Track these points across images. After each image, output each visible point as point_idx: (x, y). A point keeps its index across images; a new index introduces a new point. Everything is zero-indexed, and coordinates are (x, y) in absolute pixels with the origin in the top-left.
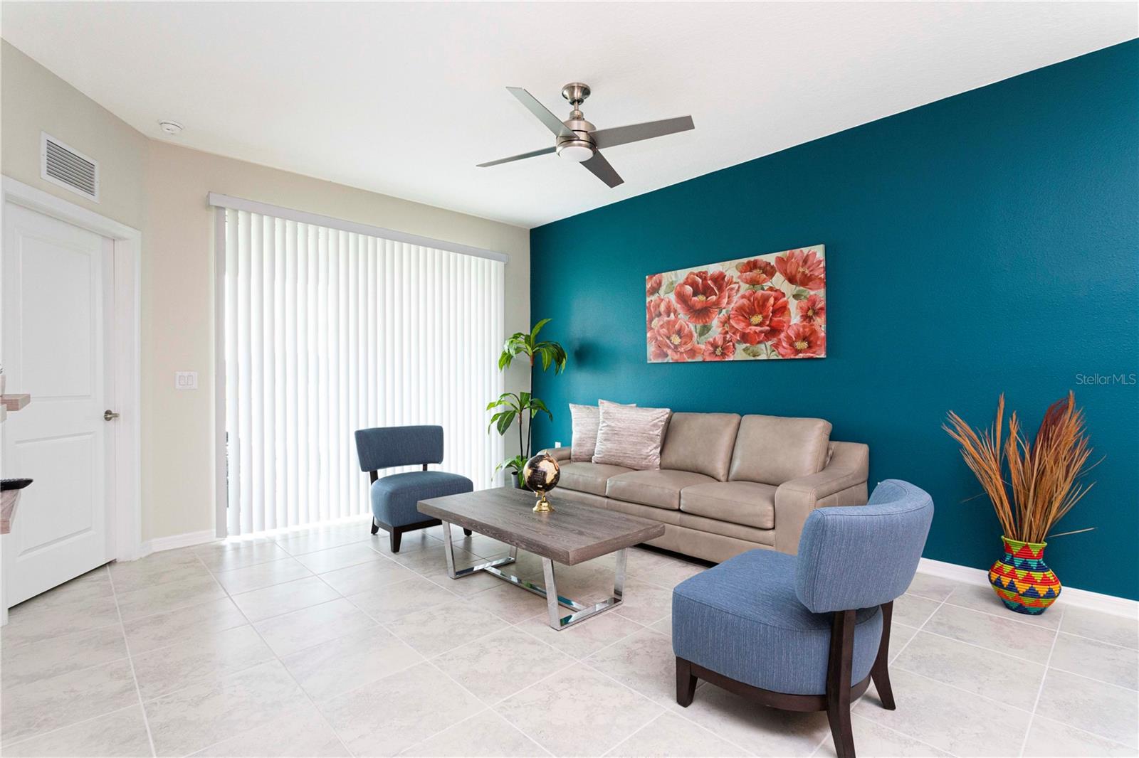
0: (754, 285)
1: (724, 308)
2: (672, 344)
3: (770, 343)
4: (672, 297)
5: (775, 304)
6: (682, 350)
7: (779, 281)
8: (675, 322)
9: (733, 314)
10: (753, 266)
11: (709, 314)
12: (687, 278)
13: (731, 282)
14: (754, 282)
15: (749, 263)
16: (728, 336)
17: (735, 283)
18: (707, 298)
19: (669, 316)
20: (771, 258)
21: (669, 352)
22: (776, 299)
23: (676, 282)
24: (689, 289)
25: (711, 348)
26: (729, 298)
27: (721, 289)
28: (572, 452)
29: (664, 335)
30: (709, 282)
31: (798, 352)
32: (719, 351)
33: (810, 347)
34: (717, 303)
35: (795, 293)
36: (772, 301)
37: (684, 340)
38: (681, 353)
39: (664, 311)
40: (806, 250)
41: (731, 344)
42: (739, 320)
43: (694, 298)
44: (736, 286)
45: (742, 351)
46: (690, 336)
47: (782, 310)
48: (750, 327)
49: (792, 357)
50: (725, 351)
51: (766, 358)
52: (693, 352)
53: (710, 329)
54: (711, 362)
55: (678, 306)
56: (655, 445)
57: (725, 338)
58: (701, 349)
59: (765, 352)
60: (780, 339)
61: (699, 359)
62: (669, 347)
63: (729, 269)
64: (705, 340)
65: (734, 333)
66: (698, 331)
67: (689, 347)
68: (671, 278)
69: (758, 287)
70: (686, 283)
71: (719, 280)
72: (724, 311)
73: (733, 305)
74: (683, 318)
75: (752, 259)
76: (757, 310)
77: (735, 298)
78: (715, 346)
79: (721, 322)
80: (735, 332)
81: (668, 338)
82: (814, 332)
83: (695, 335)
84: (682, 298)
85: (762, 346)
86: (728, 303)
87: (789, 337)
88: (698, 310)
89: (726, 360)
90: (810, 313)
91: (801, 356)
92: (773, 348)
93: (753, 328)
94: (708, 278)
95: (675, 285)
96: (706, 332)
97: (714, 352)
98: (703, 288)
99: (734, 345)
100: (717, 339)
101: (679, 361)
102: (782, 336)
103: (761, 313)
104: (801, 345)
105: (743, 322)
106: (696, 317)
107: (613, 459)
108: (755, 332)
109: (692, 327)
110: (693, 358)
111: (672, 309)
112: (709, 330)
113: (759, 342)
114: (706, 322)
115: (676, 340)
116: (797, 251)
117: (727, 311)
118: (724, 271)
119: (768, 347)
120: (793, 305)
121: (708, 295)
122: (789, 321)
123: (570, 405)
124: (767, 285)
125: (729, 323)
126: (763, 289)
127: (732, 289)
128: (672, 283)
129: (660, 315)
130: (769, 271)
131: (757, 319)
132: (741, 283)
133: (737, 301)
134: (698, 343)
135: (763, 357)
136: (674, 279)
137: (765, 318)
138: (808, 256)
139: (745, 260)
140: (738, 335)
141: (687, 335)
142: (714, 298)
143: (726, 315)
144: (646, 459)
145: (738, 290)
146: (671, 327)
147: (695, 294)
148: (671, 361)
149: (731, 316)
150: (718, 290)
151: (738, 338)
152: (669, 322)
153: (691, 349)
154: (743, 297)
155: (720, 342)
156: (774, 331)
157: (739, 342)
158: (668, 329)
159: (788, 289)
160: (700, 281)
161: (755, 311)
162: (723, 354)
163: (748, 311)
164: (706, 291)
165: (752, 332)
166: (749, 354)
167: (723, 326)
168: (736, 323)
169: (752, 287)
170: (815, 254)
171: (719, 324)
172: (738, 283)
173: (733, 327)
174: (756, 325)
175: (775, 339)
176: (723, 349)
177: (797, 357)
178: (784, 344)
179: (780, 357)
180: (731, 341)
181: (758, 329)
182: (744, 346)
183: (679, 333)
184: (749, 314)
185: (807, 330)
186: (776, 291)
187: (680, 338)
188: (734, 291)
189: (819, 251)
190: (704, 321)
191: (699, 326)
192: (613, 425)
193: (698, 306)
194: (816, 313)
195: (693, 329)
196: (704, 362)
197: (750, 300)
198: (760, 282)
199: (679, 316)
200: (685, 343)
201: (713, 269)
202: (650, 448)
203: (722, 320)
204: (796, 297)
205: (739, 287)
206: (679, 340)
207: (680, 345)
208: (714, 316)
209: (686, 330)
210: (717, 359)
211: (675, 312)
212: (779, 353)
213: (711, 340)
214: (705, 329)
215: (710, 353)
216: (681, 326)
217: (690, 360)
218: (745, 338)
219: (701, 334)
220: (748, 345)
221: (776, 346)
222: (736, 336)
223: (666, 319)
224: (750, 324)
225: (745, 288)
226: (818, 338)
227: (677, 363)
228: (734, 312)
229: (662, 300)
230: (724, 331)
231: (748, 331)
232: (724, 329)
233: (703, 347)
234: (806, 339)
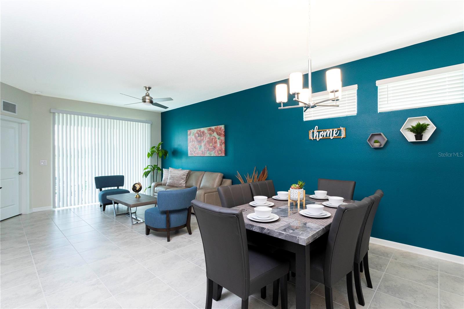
3: (213, 152)
4: (193, 137)
7: (215, 134)
9: (206, 143)
10: (210, 129)
11: (201, 142)
13: (206, 134)
15: (209, 128)
19: (193, 142)
20: (213, 128)
21: (193, 153)
22: (215, 139)
24: (197, 135)
25: (202, 152)
26: (205, 138)
27: (204, 135)
28: (162, 183)
30: (201, 133)
33: (221, 153)
34: (203, 139)
38: (196, 153)
40: (220, 126)
41: (206, 151)
43: (198, 137)
44: (206, 135)
45: (208, 153)
47: (216, 142)
49: (218, 156)
50: (205, 153)
52: (198, 153)
54: (202, 156)
55: (195, 140)
56: (183, 180)
58: (200, 152)
61: (199, 155)
63: (205, 130)
69: (211, 135)
70: (196, 133)
71: (203, 132)
72: (204, 142)
74: (196, 143)
75: (210, 127)
77: (207, 138)
80: (207, 148)
81: (193, 149)
83: (198, 148)
84: (195, 137)
85: (212, 152)
86: (205, 140)
87: (217, 150)
89: (205, 156)
90: (221, 144)
91: (220, 155)
93: (210, 147)
97: (202, 154)
101: (195, 156)
102: (216, 149)
103: (212, 143)
104: (220, 152)
105: (208, 145)
106: (199, 143)
107: (171, 185)
111: (193, 140)
113: (212, 151)
114: (201, 145)
116: (219, 126)
120: (218, 141)
122: (217, 146)
123: (163, 169)
124: (213, 135)
126: (212, 136)
127: (206, 136)
128: (193, 133)
129: (191, 142)
130: (213, 131)
132: (208, 134)
135: (212, 155)
136: (194, 132)
137: (213, 144)
139: (208, 128)
142: (202, 138)
144: (180, 184)
145: (207, 136)
146: (193, 146)
148: (193, 156)
152: (193, 144)
155: (204, 151)
156: (214, 148)
157: (207, 151)
159: (217, 137)
160: (199, 133)
164: (201, 136)
166: (210, 154)
167: (204, 146)
170: (222, 127)
173: (206, 146)
178: (216, 152)
179: (216, 156)
183: (195, 148)
184: (209, 143)
185: (221, 148)
186: (215, 137)
189: (223, 127)
191: (199, 146)
192: (172, 175)
193: (199, 140)
194: (222, 144)
197: (209, 139)
201: (202, 129)
202: (182, 181)
203: (204, 144)
204: (219, 139)
207: (195, 151)
209: (196, 147)
212: (215, 154)
213: (202, 150)
217: (197, 156)
218: (209, 150)
219: (200, 148)
221: (215, 152)
226: (223, 151)
229: (191, 137)
230: (204, 148)
234: (220, 151)
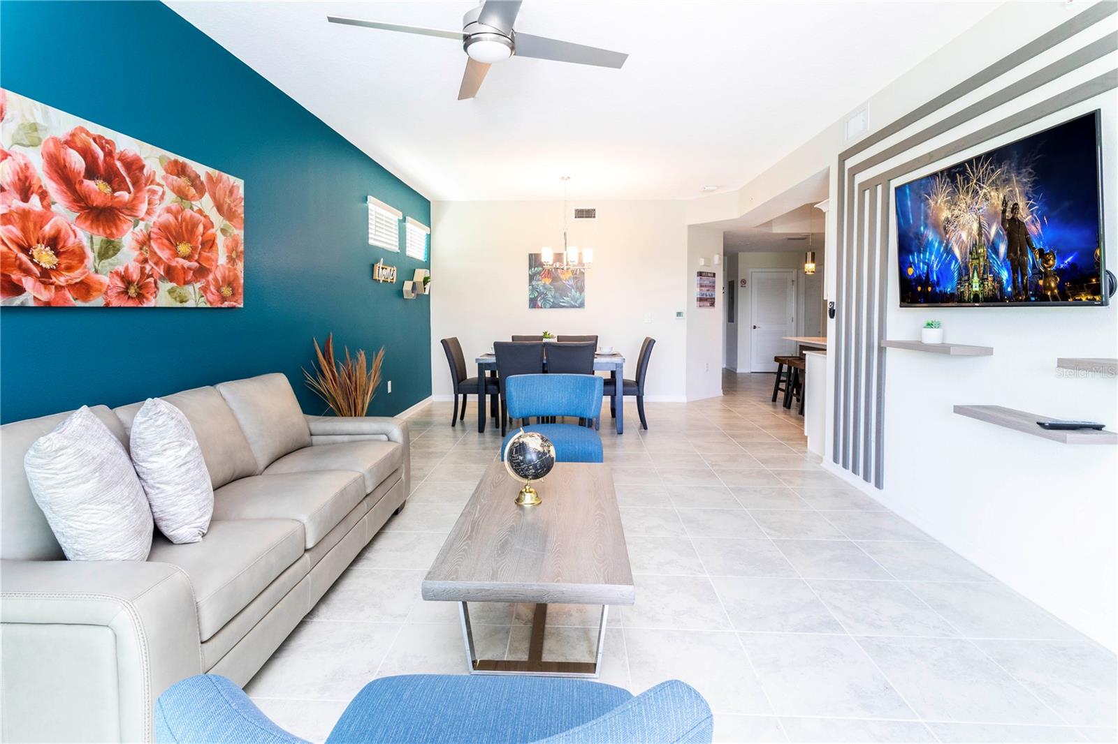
0: (182, 198)
1: (142, 219)
2: (37, 265)
3: (198, 285)
4: (36, 160)
5: (204, 233)
6: (61, 281)
7: (206, 203)
8: (43, 219)
9: (156, 234)
10: (181, 170)
11: (119, 222)
12: (73, 135)
13: (151, 180)
14: (181, 194)
15: (176, 162)
16: (148, 268)
17: (159, 184)
18: (114, 191)
19: (25, 198)
20: (200, 170)
21: (28, 283)
22: (205, 228)
23: (46, 129)
24: (76, 161)
25: (120, 284)
26: (149, 204)
27: (136, 184)
29: (12, 240)
30: (119, 164)
31: (224, 299)
32: (132, 292)
33: (233, 294)
34: (131, 207)
35: (222, 226)
36: (201, 228)
37: (64, 262)
38: (59, 288)
39: (14, 184)
40: (232, 179)
41: (151, 280)
42: (163, 244)
43: (88, 183)
44: (160, 190)
45: (167, 293)
46: (80, 256)
47: (210, 244)
48: (177, 259)
49: (219, 305)
50: (143, 292)
51: (194, 306)
52: (84, 288)
53: (119, 250)
54: (120, 308)
55: (51, 187)
57: (143, 269)
58: (101, 284)
59: (194, 297)
60: (208, 281)
61: (98, 301)
62: (27, 272)
63: (153, 158)
64: (108, 269)
65: (156, 264)
66: (96, 247)
67: (76, 276)
68: (32, 114)
69: (186, 203)
70: (70, 144)
71: (134, 167)
72: (142, 224)
73: (154, 218)
74: (63, 214)
75: (181, 159)
76: (185, 236)
77: (159, 209)
78: (126, 279)
79: (137, 241)
80: (158, 262)
81: (26, 250)
82: (236, 277)
83: (91, 256)
84: (59, 170)
85: (190, 288)
86: (149, 213)
87: (216, 280)
88: (97, 207)
89: (145, 305)
90: (234, 255)
91: (226, 304)
92: (202, 292)
93: (181, 261)
94: (116, 157)
95: (45, 137)
96: (111, 252)
97: (125, 292)
98: (105, 170)
99: (156, 283)
100: (131, 270)
101: (53, 305)
102: (211, 277)
103: (189, 242)
104: (226, 291)
105: (170, 249)
106: (92, 221)
108: (183, 268)
109: (84, 236)
110: (85, 299)
111: (35, 187)
112: (117, 250)
113: (186, 283)
114: (112, 235)
115: (46, 257)
116: (225, 176)
117: (146, 225)
118: (142, 157)
119: (197, 290)
120: (221, 241)
121: (116, 187)
122: (217, 261)
124: (197, 204)
125: (150, 246)
126: (191, 208)
127: (154, 192)
128: (35, 127)
130: (198, 186)
131: (184, 248)
132: (166, 189)
133: (160, 215)
134: (96, 272)
135: (191, 304)
136: (42, 122)
137: (194, 249)
138: (233, 186)
139: (173, 156)
140: (162, 267)
141: (72, 253)
142: (124, 196)
143: (145, 231)
145: (162, 198)
146: (31, 226)
147: (91, 173)
148: (31, 303)
149: (152, 235)
150: (134, 184)
151: (162, 273)
153: (82, 282)
154: (169, 210)
155: (136, 276)
156: (201, 272)
157: (162, 278)
158: (24, 230)
159: (215, 219)
160: (101, 154)
161: (183, 237)
162: (140, 297)
163: (174, 234)
164: (111, 178)
165: (179, 267)
166: (175, 299)
167: (141, 249)
168: (159, 248)
169: (179, 199)
171: (134, 244)
172: (162, 186)
173: (155, 253)
174: (184, 258)
175: (204, 280)
176: (140, 288)
177: (223, 306)
178: (212, 288)
179: (209, 306)
180: (151, 276)
181: (187, 263)
182: (169, 285)
183: (54, 243)
184: (174, 238)
185: (231, 274)
186: (206, 217)
187: (57, 254)
188: (157, 197)
189: (240, 186)
190: (108, 232)
191: (98, 239)
193: (98, 201)
195: (86, 243)
196: (107, 308)
197: (177, 219)
198: (189, 197)
199: (53, 208)
200: (69, 268)
201: (126, 144)
203: (140, 238)
204: (224, 231)
205: (164, 193)
206: (55, 260)
207: (57, 269)
208: (125, 227)
209: (71, 242)
210: (130, 304)
211: (43, 195)
212: (207, 299)
213: (121, 269)
214: (109, 249)
215: (119, 293)
216: (59, 232)
217: (79, 304)
218: (170, 273)
220: (174, 285)
221: (205, 290)
222: (159, 268)
223: (17, 203)
224: (176, 254)
225: (171, 198)
226: (238, 286)
227: (47, 308)
228: (155, 230)
230: (141, 258)
231: (174, 264)
232: (142, 254)
233: (105, 279)
234: (230, 284)
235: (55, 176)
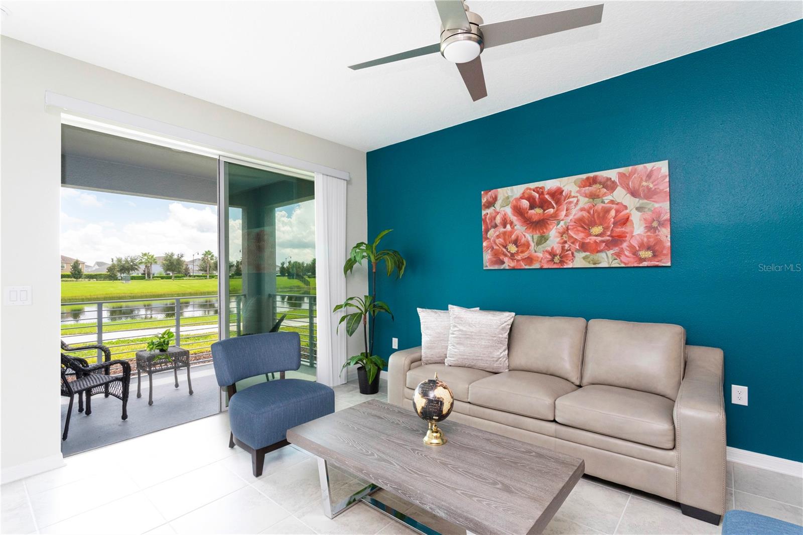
0: (593, 199)
1: (562, 220)
2: (509, 252)
3: (612, 252)
4: (508, 210)
5: (616, 216)
6: (519, 257)
7: (620, 195)
8: (511, 233)
9: (572, 226)
10: (592, 182)
11: (547, 225)
12: (523, 193)
13: (569, 196)
14: (593, 196)
15: (588, 178)
16: (567, 246)
17: (574, 197)
18: (544, 211)
19: (505, 227)
20: (612, 174)
21: (506, 260)
22: (617, 211)
23: (512, 196)
24: (525, 203)
25: (548, 256)
26: (567, 210)
27: (558, 202)
28: (423, 354)
29: (500, 244)
30: (547, 197)
31: (644, 260)
32: (557, 259)
33: (655, 256)
34: (555, 216)
35: (638, 205)
36: (613, 213)
37: (520, 249)
38: (518, 261)
39: (501, 223)
40: (649, 166)
41: (570, 252)
42: (578, 231)
43: (532, 211)
44: (575, 200)
45: (582, 260)
46: (527, 245)
47: (626, 221)
48: (591, 237)
49: (636, 265)
50: (564, 259)
51: (607, 266)
52: (530, 260)
53: (548, 239)
54: (549, 269)
55: (514, 219)
57: (563, 248)
58: (538, 257)
59: (606, 260)
60: (622, 248)
61: (536, 266)
62: (506, 255)
63: (568, 184)
64: (542, 250)
65: (573, 243)
66: (535, 240)
67: (526, 255)
68: (507, 193)
69: (599, 200)
70: (522, 198)
71: (557, 195)
72: (562, 223)
73: (571, 217)
74: (520, 229)
75: (591, 175)
76: (597, 221)
77: (574, 211)
78: (553, 254)
79: (559, 233)
80: (574, 241)
81: (505, 247)
82: (659, 242)
83: (532, 244)
84: (518, 211)
85: (603, 255)
86: (566, 215)
87: (631, 247)
88: (535, 221)
89: (565, 267)
90: (655, 224)
91: (645, 264)
92: (615, 256)
93: (594, 238)
94: (545, 193)
95: (511, 199)
96: (543, 241)
97: (552, 260)
98: (539, 202)
99: (573, 254)
100: (555, 248)
101: (516, 268)
102: (625, 245)
103: (601, 224)
104: (645, 254)
105: (583, 232)
106: (533, 229)
107: (467, 363)
108: (595, 242)
109: (529, 237)
110: (530, 265)
111: (508, 221)
112: (546, 240)
113: (600, 251)
114: (544, 233)
115: (513, 249)
116: (640, 167)
117: (565, 223)
118: (562, 186)
119: (610, 256)
120: (636, 217)
121: (545, 208)
122: (632, 232)
123: (418, 309)
124: (607, 199)
125: (568, 234)
126: (603, 202)
127: (570, 203)
128: (508, 198)
129: (496, 226)
130: (610, 186)
131: (597, 230)
132: (580, 198)
133: (575, 213)
134: (535, 252)
135: (604, 264)
136: (510, 194)
137: (606, 228)
138: (652, 171)
139: (584, 176)
140: (577, 245)
141: (524, 245)
142: (551, 211)
143: (564, 226)
145: (577, 203)
146: (507, 237)
147: (532, 207)
148: (507, 268)
149: (569, 227)
150: (556, 204)
151: (578, 248)
152: (505, 233)
153: (528, 257)
154: (582, 209)
155: (558, 251)
156: (616, 240)
157: (577, 251)
158: (505, 240)
159: (630, 202)
160: (537, 195)
161: (596, 222)
162: (562, 262)
163: (587, 222)
164: (544, 204)
165: (592, 242)
166: (589, 262)
167: (562, 236)
168: (575, 234)
169: (592, 200)
170: (660, 169)
171: (557, 234)
172: (577, 197)
173: (572, 237)
174: (597, 236)
175: (617, 248)
176: (561, 257)
177: (641, 265)
178: (627, 253)
179: (623, 265)
180: (570, 250)
181: (599, 239)
182: (584, 254)
183: (516, 242)
184: (588, 225)
185: (652, 240)
186: (618, 204)
187: (517, 247)
188: (573, 205)
189: (663, 167)
190: (541, 232)
191: (536, 237)
193: (535, 218)
194: (661, 224)
195: (530, 239)
196: (541, 269)
197: (589, 212)
198: (600, 196)
199: (515, 227)
200: (522, 252)
201: (550, 185)
203: (561, 230)
204: (639, 209)
205: (578, 201)
206: (516, 249)
207: (517, 253)
208: (551, 227)
209: (523, 240)
210: (555, 266)
211: (511, 223)
212: (621, 261)
213: (549, 249)
214: (543, 239)
215: (548, 261)
216: (518, 237)
217: (527, 267)
218: (584, 247)
219: (539, 243)
220: (588, 254)
221: (618, 254)
222: (575, 245)
223: (502, 230)
224: (590, 235)
225: (584, 202)
226: (664, 247)
227: (513, 269)
228: (572, 224)
229: (498, 213)
230: (562, 241)
231: (588, 241)
232: (562, 239)
233: (540, 255)
234: (649, 248)
235: (516, 214)
